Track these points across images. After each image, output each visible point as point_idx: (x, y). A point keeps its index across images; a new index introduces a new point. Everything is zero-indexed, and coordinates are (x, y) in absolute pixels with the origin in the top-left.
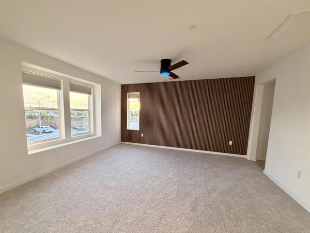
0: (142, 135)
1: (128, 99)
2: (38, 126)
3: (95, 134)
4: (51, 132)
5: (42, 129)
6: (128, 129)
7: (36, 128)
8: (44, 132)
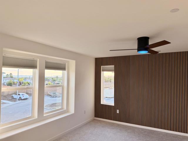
0: (118, 112)
1: (102, 72)
2: (16, 94)
3: (67, 111)
4: (26, 99)
5: (19, 96)
6: (102, 103)
7: (13, 95)
8: (20, 99)
